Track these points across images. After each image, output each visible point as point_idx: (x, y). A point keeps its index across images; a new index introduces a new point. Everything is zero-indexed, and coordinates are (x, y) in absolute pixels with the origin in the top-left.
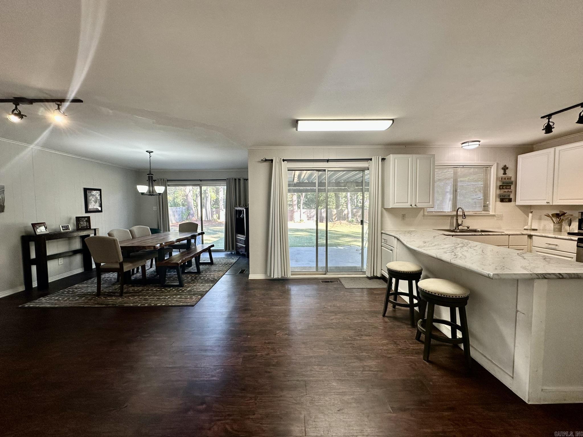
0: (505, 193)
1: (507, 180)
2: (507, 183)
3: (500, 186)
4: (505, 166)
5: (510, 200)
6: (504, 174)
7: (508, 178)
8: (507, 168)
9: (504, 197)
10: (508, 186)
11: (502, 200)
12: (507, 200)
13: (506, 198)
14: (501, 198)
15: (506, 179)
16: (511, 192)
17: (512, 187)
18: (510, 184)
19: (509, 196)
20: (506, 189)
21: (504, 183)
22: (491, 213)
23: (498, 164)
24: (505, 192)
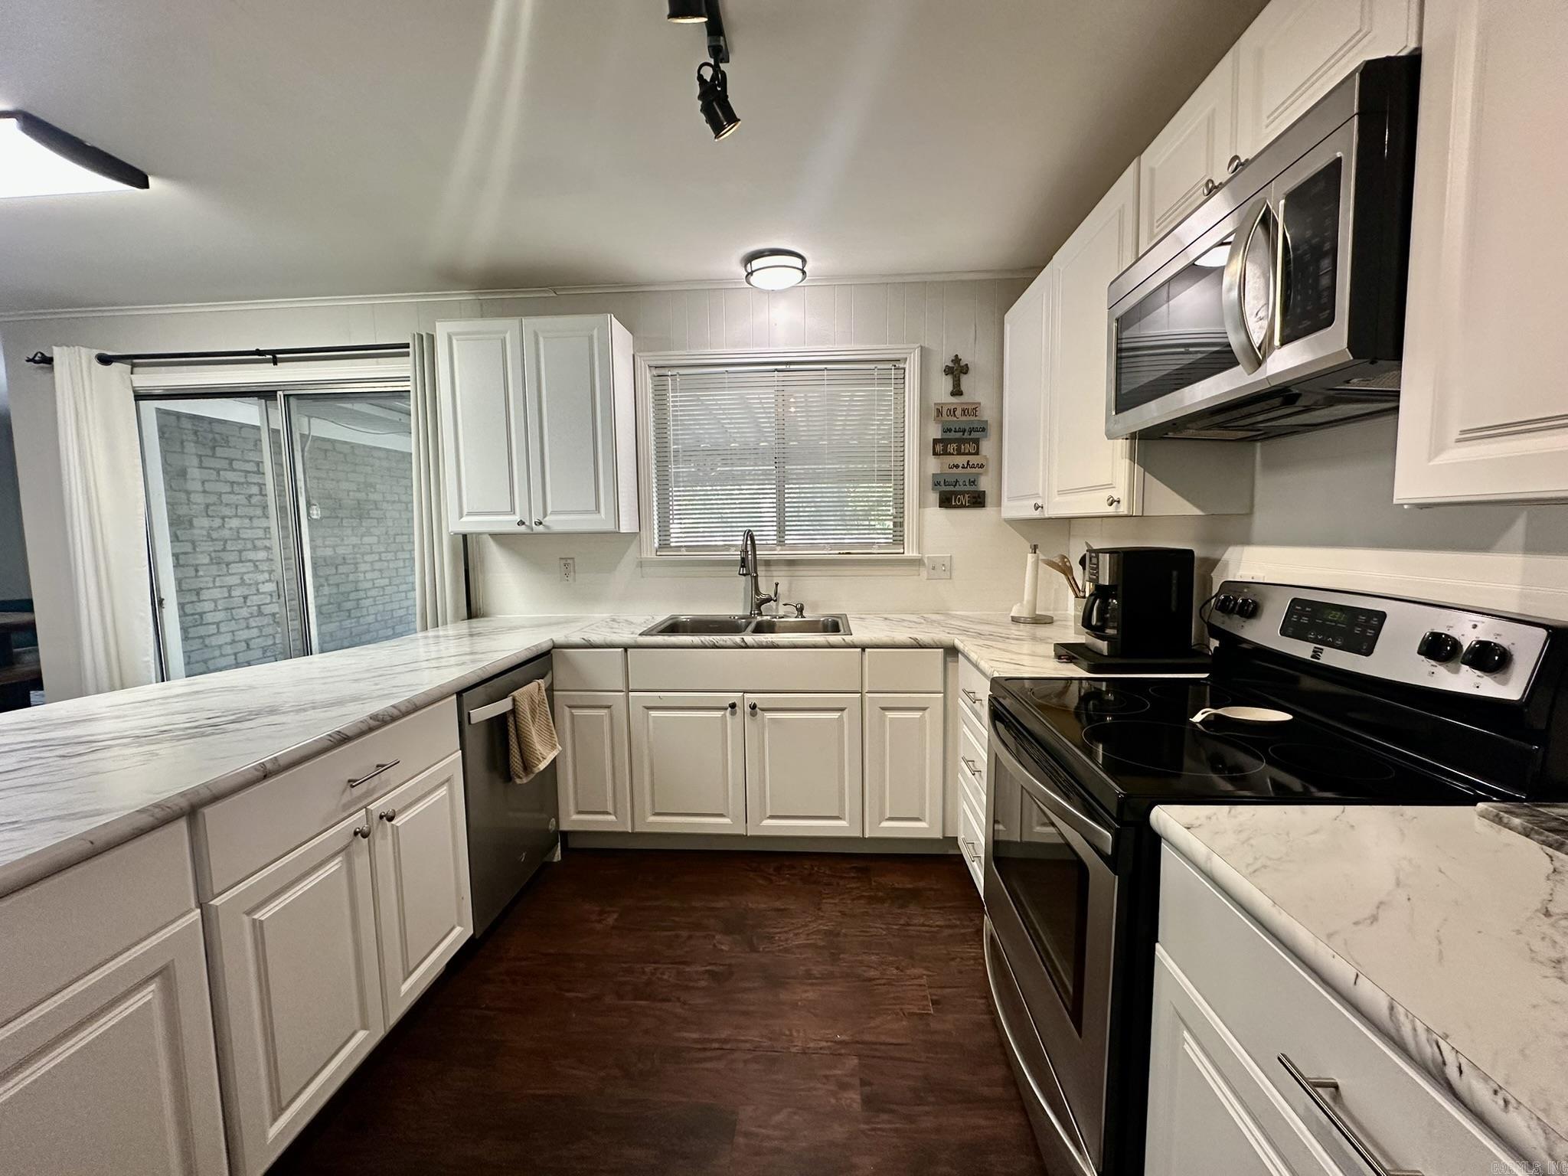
0: (955, 470)
1: (964, 418)
2: (964, 431)
3: (936, 441)
4: (956, 360)
5: (978, 500)
6: (953, 394)
7: (963, 410)
8: (965, 370)
9: (951, 488)
10: (968, 441)
11: (947, 501)
12: (965, 499)
13: (963, 493)
14: (942, 494)
15: (958, 413)
16: (982, 466)
17: (987, 447)
18: (974, 435)
19: (973, 483)
20: (959, 453)
21: (950, 430)
22: (910, 553)
23: (924, 353)
24: (957, 466)
